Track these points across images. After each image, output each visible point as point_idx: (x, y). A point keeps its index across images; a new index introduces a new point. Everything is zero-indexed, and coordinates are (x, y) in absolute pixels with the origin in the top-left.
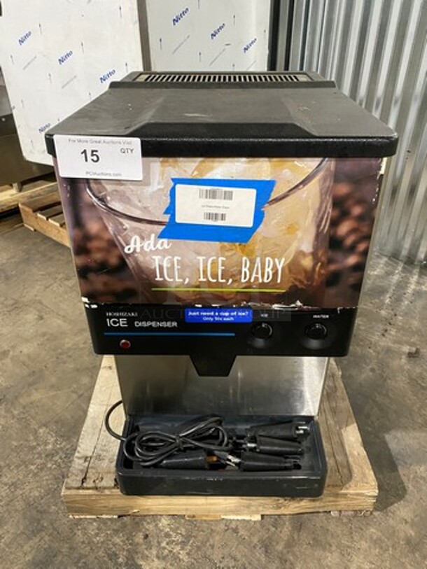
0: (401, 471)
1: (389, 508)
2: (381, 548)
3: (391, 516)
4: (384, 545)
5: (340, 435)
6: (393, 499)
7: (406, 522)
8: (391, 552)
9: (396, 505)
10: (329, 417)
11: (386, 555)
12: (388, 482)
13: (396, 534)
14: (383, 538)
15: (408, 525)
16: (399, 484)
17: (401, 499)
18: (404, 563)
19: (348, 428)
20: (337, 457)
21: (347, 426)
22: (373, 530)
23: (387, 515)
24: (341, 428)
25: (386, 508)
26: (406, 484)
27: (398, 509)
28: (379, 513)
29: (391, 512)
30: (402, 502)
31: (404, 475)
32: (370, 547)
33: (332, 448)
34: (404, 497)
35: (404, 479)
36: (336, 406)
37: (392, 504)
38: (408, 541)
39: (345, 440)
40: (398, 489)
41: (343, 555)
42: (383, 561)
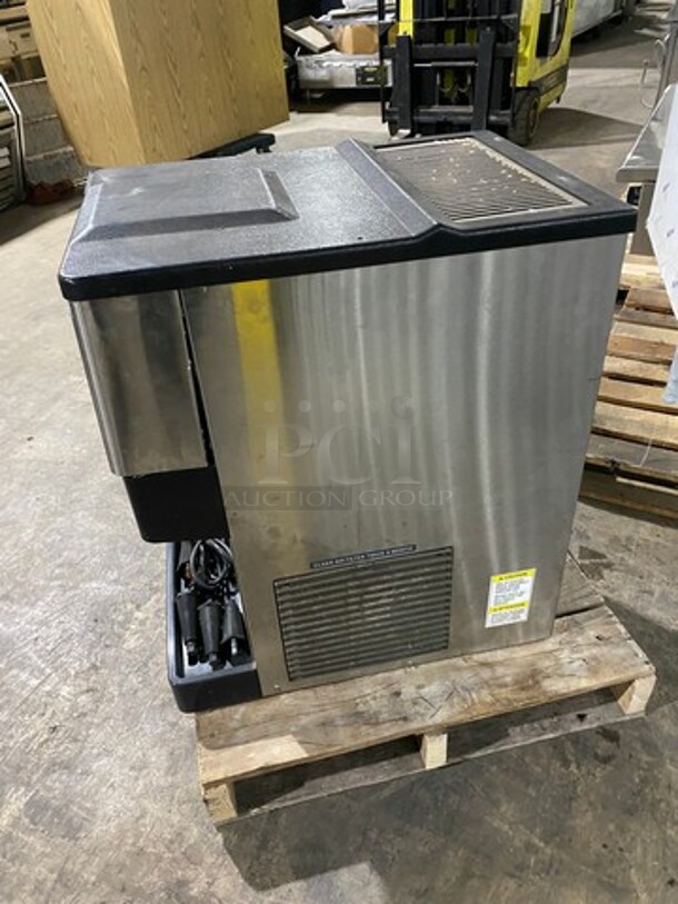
0: (297, 886)
1: (229, 857)
2: (172, 842)
3: (217, 859)
4: (176, 845)
5: (281, 734)
6: (245, 867)
7: (210, 884)
8: (166, 856)
9: (237, 870)
10: (313, 717)
11: (163, 849)
12: (275, 861)
13: (192, 866)
14: (185, 846)
15: (206, 886)
16: (273, 880)
17: (246, 879)
18: (152, 874)
19: (296, 744)
20: (242, 731)
21: (301, 742)
22: (195, 831)
23: (218, 856)
24: (294, 734)
25: (230, 852)
26: (273, 891)
27: (230, 874)
28: (221, 842)
29: (223, 862)
30: (241, 881)
31: (290, 891)
32: (172, 826)
33: (257, 724)
34: (251, 884)
35: (283, 889)
36: (336, 726)
37: (237, 864)
38: (182, 883)
39: (272, 741)
40: (261, 876)
41: (162, 792)
42: (154, 842)
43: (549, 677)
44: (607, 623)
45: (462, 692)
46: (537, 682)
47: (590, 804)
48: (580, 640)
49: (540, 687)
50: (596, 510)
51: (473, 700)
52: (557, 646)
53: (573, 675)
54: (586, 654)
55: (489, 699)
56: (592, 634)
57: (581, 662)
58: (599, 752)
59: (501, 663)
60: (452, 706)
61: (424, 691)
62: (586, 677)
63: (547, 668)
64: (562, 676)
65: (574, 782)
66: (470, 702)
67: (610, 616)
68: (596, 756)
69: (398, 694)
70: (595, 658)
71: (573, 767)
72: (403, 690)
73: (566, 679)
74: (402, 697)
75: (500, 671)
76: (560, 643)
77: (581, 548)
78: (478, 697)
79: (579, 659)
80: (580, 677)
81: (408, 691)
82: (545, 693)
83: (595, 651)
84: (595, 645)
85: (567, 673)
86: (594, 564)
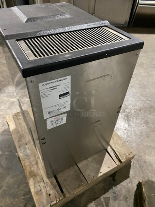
43: (34, 180)
44: (56, 197)
45: (28, 158)
46: (32, 176)
47: (13, 203)
48: (48, 188)
49: (31, 178)
50: (133, 203)
51: (26, 161)
52: (45, 181)
53: (35, 187)
54: (43, 191)
55: (26, 165)
56: (51, 192)
57: (40, 189)
58: (28, 205)
59: (38, 167)
60: (23, 156)
61: (28, 150)
62: (34, 191)
63: (37, 179)
64: (35, 184)
65: (19, 198)
66: (25, 160)
67: (59, 198)
68: (26, 204)
69: (27, 144)
70: (42, 193)
71: (23, 197)
72: (27, 145)
73: (34, 185)
74: (26, 145)
75: (35, 166)
76: (46, 182)
77: (109, 198)
78: (27, 162)
79: (41, 188)
80: (34, 189)
81: (27, 146)
82: (29, 179)
83: (44, 193)
84: (47, 193)
85: (36, 185)
86: (102, 203)
